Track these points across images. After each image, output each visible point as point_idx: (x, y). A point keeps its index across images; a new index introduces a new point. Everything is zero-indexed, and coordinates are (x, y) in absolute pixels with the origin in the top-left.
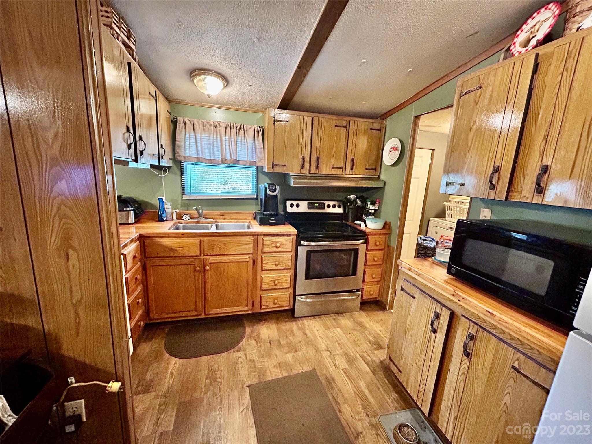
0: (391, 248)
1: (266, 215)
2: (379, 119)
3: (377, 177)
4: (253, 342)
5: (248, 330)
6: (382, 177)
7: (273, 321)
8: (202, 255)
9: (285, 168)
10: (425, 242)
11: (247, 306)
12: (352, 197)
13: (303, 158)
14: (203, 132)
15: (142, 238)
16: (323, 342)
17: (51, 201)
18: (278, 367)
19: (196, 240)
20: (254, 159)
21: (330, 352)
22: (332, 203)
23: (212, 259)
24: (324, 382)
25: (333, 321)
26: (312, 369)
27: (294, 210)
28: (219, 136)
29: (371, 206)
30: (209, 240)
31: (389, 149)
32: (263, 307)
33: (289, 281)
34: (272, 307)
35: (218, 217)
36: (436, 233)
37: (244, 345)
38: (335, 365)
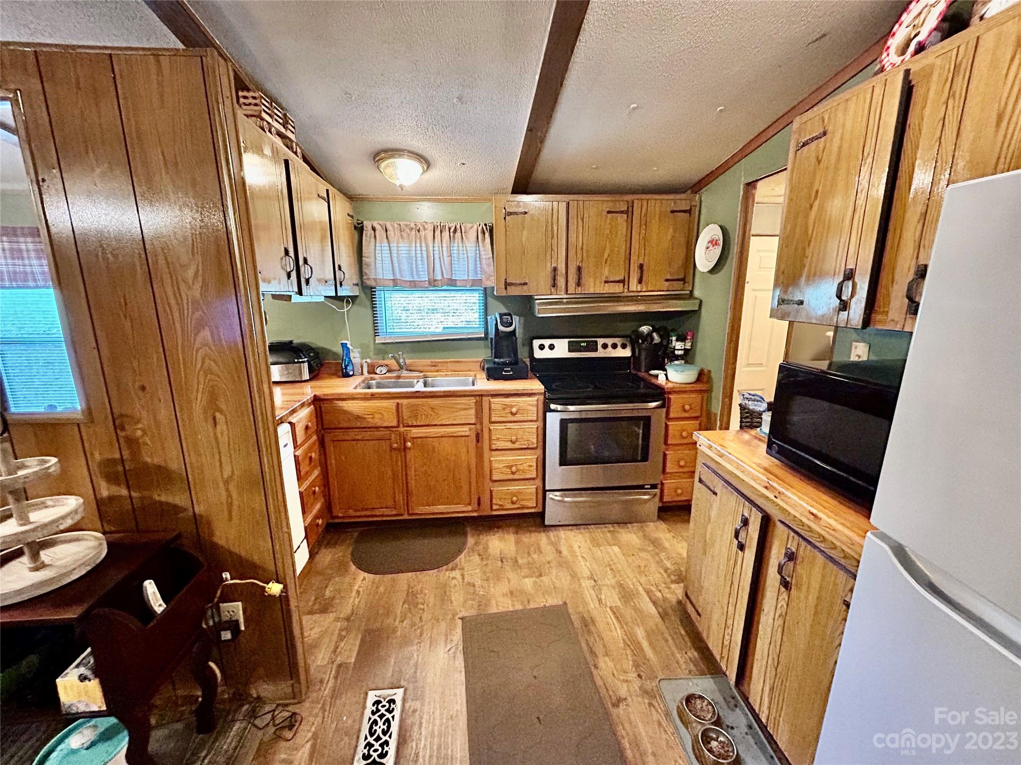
0: (713, 415)
1: (498, 364)
2: (689, 191)
3: (688, 292)
4: (476, 559)
5: (471, 540)
6: (697, 293)
7: (512, 529)
8: (401, 425)
9: (525, 287)
10: (750, 403)
11: (470, 504)
12: (645, 329)
13: (555, 269)
14: (401, 240)
15: (317, 401)
16: (585, 565)
18: (509, 596)
19: (391, 404)
20: (479, 275)
21: (595, 581)
22: (610, 341)
23: (415, 432)
24: (577, 623)
25: (609, 535)
26: (561, 603)
27: (546, 354)
28: (423, 245)
29: (678, 343)
30: (409, 403)
31: (705, 244)
32: (495, 507)
33: (535, 467)
34: (510, 508)
35: (426, 368)
37: (463, 560)
38: (600, 600)
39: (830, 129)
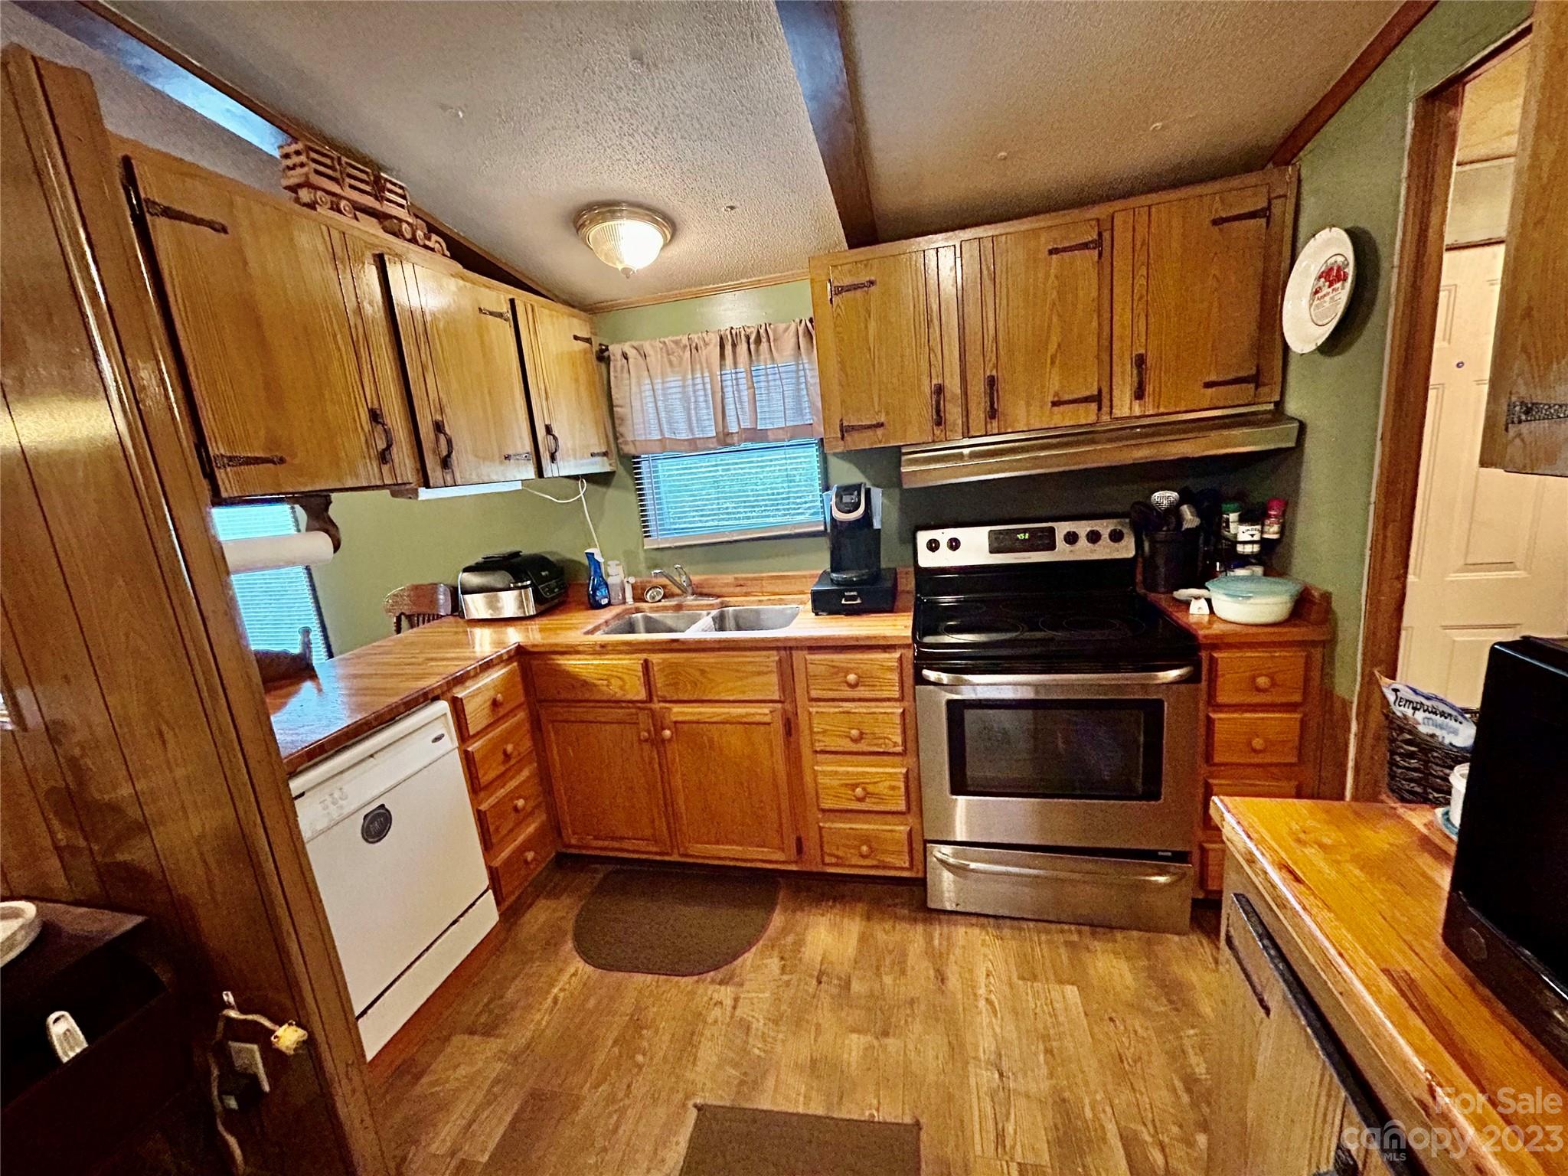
0: (1338, 705)
1: (838, 583)
2: (1264, 165)
3: (1271, 407)
4: (774, 964)
5: (778, 919)
6: (1292, 407)
7: (860, 907)
8: (655, 699)
9: (880, 432)
10: (1420, 715)
11: (782, 848)
12: (1164, 497)
13: (939, 390)
14: (669, 370)
16: (990, 1024)
18: (808, 1070)
19: (634, 662)
20: (808, 416)
21: (1001, 1075)
22: (1082, 528)
23: (679, 712)
25: (1062, 950)
26: (908, 1120)
27: (944, 559)
28: (706, 374)
29: (1243, 528)
30: (664, 660)
31: (1310, 284)
32: (828, 859)
33: (903, 789)
34: (856, 865)
35: (731, 589)
37: (748, 963)
38: (1000, 1138)
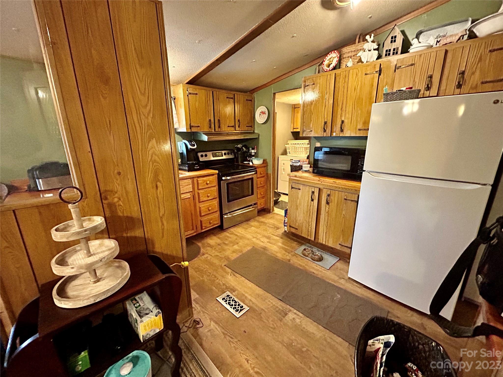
0: (269, 175)
1: (190, 164)
2: (249, 93)
3: (253, 131)
4: (208, 248)
5: (199, 244)
6: (256, 131)
7: (212, 235)
9: (199, 128)
10: (295, 164)
11: (193, 229)
12: (239, 146)
13: (210, 120)
16: (249, 235)
17: (148, 152)
18: (234, 253)
21: (256, 238)
22: (226, 152)
25: (247, 225)
26: (252, 247)
27: (205, 159)
29: (252, 150)
31: (259, 113)
32: (203, 228)
33: (218, 206)
34: (209, 227)
36: (284, 164)
37: (204, 251)
39: (316, 83)
